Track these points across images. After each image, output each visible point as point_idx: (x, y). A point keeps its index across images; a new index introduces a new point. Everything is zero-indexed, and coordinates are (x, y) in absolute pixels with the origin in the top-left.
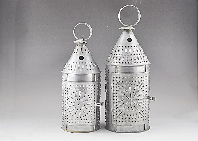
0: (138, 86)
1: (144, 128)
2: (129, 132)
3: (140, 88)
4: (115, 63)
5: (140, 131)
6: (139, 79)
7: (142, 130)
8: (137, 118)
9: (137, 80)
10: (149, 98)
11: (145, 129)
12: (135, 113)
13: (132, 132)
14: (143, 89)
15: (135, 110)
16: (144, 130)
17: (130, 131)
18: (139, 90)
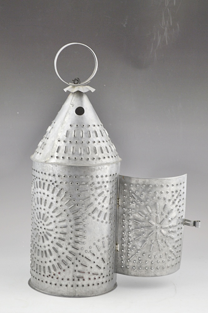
0: (172, 201)
3: (174, 206)
6: (173, 187)
8: (167, 260)
9: (170, 189)
10: (186, 222)
12: (163, 252)
14: (178, 207)
15: (164, 247)
18: (172, 208)
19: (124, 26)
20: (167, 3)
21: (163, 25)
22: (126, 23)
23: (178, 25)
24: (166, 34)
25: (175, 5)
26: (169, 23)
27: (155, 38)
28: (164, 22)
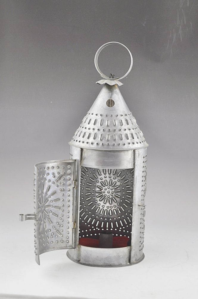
1: (128, 260)
2: (99, 264)
4: (81, 143)
5: (120, 265)
7: (125, 263)
11: (131, 262)
13: (105, 265)
16: (128, 264)
17: (101, 264)
19: (144, 25)
20: (181, 5)
21: (177, 23)
22: (145, 23)
23: (191, 23)
24: (180, 32)
25: (188, 6)
26: (183, 22)
27: (170, 36)
28: (179, 21)
